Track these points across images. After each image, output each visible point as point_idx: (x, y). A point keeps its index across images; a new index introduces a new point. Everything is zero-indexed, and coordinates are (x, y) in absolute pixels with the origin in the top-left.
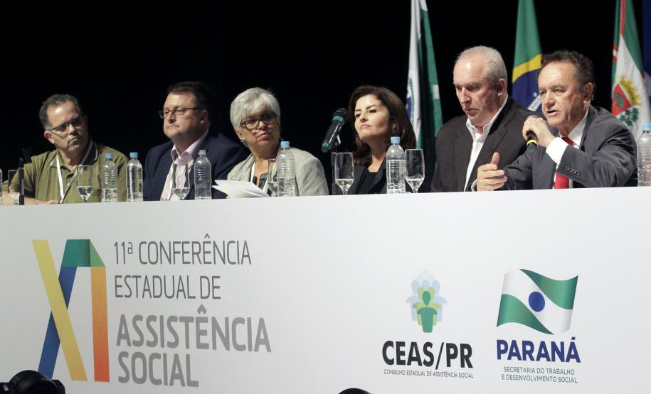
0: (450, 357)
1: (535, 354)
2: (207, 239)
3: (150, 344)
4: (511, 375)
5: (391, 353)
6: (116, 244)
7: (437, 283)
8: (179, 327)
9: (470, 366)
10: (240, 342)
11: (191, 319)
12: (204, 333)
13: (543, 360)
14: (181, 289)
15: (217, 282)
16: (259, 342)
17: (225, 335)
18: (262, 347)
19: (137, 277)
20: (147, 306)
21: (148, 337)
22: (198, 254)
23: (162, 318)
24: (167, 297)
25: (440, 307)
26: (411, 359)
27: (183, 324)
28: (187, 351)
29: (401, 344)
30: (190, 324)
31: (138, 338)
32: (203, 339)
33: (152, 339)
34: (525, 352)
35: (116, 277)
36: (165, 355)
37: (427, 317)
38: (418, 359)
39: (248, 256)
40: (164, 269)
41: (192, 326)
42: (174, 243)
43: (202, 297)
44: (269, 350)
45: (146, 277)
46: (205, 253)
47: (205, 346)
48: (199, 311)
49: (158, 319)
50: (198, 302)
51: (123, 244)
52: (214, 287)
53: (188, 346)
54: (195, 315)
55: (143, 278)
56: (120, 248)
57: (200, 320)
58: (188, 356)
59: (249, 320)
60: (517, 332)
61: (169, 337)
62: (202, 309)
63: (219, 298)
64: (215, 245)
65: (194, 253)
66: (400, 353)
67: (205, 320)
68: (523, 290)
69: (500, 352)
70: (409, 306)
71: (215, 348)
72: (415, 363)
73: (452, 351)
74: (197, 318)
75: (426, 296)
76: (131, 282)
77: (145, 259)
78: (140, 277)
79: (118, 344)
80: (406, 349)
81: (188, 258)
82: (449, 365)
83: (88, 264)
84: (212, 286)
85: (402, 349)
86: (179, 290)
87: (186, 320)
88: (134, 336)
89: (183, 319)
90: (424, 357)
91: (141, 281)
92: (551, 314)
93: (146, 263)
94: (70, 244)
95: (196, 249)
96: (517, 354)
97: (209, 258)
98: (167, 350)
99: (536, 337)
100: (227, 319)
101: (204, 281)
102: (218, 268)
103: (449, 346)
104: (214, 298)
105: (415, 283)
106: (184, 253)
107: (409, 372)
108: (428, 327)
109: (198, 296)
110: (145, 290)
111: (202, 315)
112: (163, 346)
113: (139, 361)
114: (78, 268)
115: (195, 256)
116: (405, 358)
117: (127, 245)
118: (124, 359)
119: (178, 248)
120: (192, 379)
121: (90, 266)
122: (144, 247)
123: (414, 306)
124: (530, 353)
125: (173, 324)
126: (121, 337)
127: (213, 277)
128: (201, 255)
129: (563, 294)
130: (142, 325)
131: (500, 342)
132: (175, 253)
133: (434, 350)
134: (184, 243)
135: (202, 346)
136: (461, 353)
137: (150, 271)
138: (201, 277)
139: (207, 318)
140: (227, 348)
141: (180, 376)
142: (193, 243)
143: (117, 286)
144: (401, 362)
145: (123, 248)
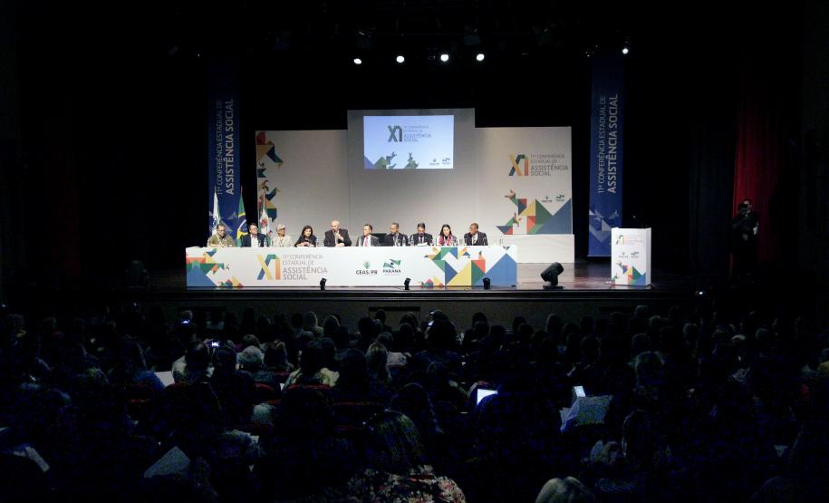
35: (283, 261)
43: (309, 264)
71: (312, 273)
83: (275, 259)
87: (304, 268)
110: (292, 263)
114: (271, 259)
126: (284, 271)
135: (308, 272)
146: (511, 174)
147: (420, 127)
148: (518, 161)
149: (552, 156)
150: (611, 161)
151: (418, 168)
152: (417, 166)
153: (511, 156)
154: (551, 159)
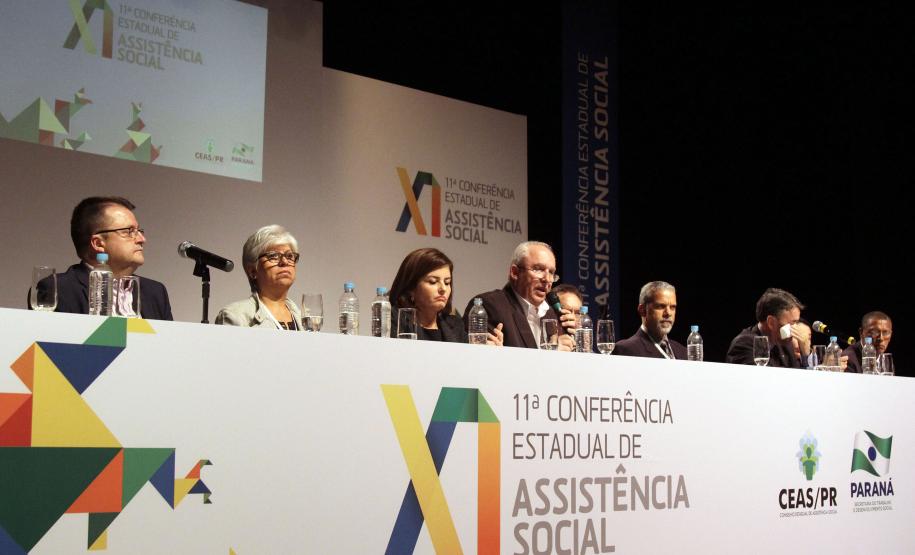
0: (824, 498)
1: (871, 492)
2: (629, 397)
3: (557, 511)
4: (859, 509)
5: (785, 499)
6: (517, 397)
7: (815, 441)
8: (594, 490)
9: (835, 504)
10: (659, 500)
11: (608, 480)
12: (623, 494)
13: (875, 495)
14: (598, 448)
15: (637, 441)
16: (679, 498)
17: (644, 495)
18: (681, 504)
19: (543, 435)
20: (555, 468)
21: (555, 502)
22: (618, 411)
23: (573, 480)
24: (581, 457)
25: (817, 459)
26: (799, 503)
27: (599, 485)
28: (603, 515)
29: (792, 491)
30: (607, 485)
31: (542, 505)
32: (621, 501)
33: (560, 505)
34: (866, 491)
35: (515, 435)
36: (576, 522)
37: (809, 468)
38: (803, 502)
39: (670, 415)
40: (578, 426)
41: (609, 488)
42: (591, 399)
43: (621, 457)
44: (687, 505)
45: (556, 435)
46: (626, 410)
47: (624, 508)
48: (618, 471)
49: (569, 483)
50: (618, 461)
51: (526, 397)
52: (634, 446)
53: (603, 509)
54: (613, 475)
55: (552, 436)
56: (522, 402)
57: (618, 481)
58: (603, 520)
59: (670, 477)
60: (862, 476)
61: (582, 501)
62: (621, 469)
63: (640, 457)
64: (637, 403)
65: (613, 411)
66: (791, 499)
67: (624, 480)
68: (865, 446)
69: (853, 492)
70: (797, 459)
71: (633, 508)
72: (801, 506)
73: (825, 494)
74: (615, 478)
75: (809, 452)
76: (536, 441)
77: (554, 414)
78: (547, 435)
79: (515, 514)
80: (795, 495)
81: (607, 415)
82: (822, 505)
83: (474, 418)
84: (632, 444)
85: (792, 495)
86: (595, 450)
87: (603, 481)
88: (536, 502)
89: (598, 481)
90: (807, 501)
91: (549, 441)
92: (879, 462)
93: (556, 420)
94: (446, 393)
95: (617, 406)
96: (862, 493)
97: (630, 416)
98: (579, 515)
99: (871, 479)
100: (647, 478)
101: (625, 439)
102: (640, 426)
103: (824, 490)
104: (634, 457)
105: (801, 441)
106: (602, 409)
107: (797, 514)
108: (809, 477)
109: (617, 455)
110: (553, 450)
111: (621, 475)
112: (573, 511)
113: (542, 533)
114: (459, 424)
115: (615, 413)
116: (794, 502)
117: (532, 399)
118: (522, 532)
119: (596, 404)
120: (608, 544)
121: (476, 420)
122: (554, 402)
123: (801, 460)
124: (869, 491)
125: (587, 486)
126: (518, 505)
127: (634, 436)
128: (622, 413)
129: (885, 447)
130: (549, 491)
131: (853, 484)
132: (592, 409)
133: (813, 494)
134: (602, 399)
135: (618, 508)
136: (830, 495)
137: (560, 428)
138: (621, 436)
139: (626, 478)
140: (647, 507)
141: (593, 543)
142: (613, 399)
143: (515, 446)
144: (792, 506)
145: (525, 402)
146: (402, 226)
147: (170, 20)
148: (417, 190)
149: (491, 190)
150: (601, 224)
151: (158, 162)
152: (155, 154)
153: (402, 172)
154: (487, 198)
